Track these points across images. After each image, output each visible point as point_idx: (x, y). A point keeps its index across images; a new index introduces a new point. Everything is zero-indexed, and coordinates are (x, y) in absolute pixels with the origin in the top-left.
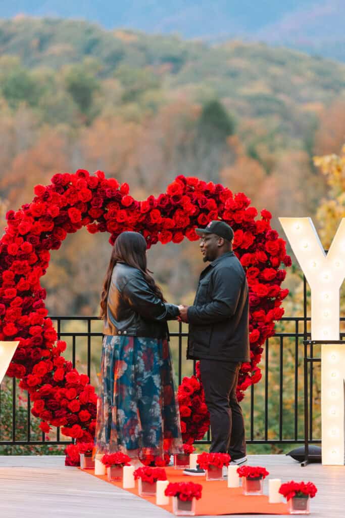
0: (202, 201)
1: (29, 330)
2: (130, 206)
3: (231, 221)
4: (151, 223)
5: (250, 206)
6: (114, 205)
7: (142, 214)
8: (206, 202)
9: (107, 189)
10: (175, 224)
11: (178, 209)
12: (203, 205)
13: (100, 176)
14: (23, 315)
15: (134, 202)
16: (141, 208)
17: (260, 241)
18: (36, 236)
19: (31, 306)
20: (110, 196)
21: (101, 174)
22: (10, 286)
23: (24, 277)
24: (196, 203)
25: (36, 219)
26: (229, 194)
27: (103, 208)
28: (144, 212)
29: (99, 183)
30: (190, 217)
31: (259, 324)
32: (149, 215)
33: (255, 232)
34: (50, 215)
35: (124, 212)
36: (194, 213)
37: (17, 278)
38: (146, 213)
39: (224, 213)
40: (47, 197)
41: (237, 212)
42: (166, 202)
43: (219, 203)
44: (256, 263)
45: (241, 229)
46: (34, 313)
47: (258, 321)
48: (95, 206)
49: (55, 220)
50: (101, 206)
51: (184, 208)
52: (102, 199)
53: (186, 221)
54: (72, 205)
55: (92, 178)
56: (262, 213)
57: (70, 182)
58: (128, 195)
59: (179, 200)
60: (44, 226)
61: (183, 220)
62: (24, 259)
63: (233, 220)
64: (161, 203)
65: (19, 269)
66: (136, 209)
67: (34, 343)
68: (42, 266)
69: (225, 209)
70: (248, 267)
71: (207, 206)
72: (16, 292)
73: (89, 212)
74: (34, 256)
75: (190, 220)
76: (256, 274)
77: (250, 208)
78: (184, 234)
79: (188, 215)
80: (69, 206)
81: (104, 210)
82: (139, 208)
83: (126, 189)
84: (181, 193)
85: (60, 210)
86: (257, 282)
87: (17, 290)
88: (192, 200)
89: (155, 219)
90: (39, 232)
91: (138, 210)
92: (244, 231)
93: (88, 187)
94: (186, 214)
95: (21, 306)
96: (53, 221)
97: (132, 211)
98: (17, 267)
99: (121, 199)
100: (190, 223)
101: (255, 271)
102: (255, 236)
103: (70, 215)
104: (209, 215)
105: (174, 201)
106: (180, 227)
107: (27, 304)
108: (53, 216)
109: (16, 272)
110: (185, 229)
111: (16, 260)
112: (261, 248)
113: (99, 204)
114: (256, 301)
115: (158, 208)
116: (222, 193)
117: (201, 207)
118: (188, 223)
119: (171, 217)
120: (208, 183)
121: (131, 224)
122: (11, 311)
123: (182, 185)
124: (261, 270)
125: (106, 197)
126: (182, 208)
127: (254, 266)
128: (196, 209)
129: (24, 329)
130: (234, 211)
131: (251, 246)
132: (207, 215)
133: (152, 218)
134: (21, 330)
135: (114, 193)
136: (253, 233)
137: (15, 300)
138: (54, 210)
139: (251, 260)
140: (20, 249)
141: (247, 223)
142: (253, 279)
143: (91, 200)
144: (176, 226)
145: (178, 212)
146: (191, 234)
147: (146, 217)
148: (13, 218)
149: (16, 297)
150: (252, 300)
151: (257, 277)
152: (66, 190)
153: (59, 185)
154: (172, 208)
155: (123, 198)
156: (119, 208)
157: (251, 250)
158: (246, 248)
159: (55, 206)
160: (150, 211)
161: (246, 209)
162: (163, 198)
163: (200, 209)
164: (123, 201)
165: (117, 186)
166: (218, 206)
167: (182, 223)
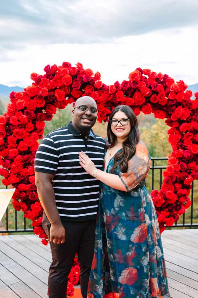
0: (154, 86)
1: (28, 179)
2: (101, 88)
3: (174, 100)
4: (117, 101)
5: (187, 89)
6: (90, 88)
7: (110, 94)
8: (157, 86)
9: (84, 76)
10: (134, 102)
11: (137, 91)
12: (155, 88)
13: (79, 66)
14: (24, 168)
15: (104, 85)
16: (109, 89)
17: (194, 115)
18: (32, 110)
19: (30, 161)
20: (85, 80)
21: (80, 65)
22: (13, 148)
23: (23, 141)
24: (150, 87)
25: (32, 98)
26: (172, 81)
27: (81, 90)
28: (111, 93)
29: (78, 71)
30: (145, 97)
31: (192, 171)
32: (115, 95)
33: (191, 108)
34: (41, 95)
35: (96, 93)
36: (148, 94)
37: (18, 141)
38: (113, 93)
39: (170, 94)
40: (40, 81)
41: (178, 93)
42: (127, 85)
43: (166, 87)
44: (191, 129)
45: (181, 106)
46: (31, 167)
47: (191, 170)
48: (75, 88)
49: (46, 98)
50: (79, 88)
51: (141, 90)
52: (80, 83)
53: (142, 100)
54: (58, 87)
55: (74, 68)
56: (195, 94)
57: (56, 71)
58: (100, 80)
59: (137, 85)
60: (38, 103)
61: (140, 99)
62: (21, 127)
63: (176, 99)
64: (124, 86)
65: (19, 135)
66: (106, 91)
67: (31, 189)
68: (38, 133)
69: (170, 91)
70: (185, 133)
71: (158, 89)
72: (18, 152)
73: (71, 93)
74: (31, 126)
75: (145, 99)
76: (191, 138)
77: (187, 91)
78: (141, 110)
79: (144, 96)
80: (56, 88)
81: (82, 92)
82: (108, 90)
83: (98, 76)
84: (139, 79)
85: (49, 91)
86: (191, 143)
87: (19, 151)
88: (147, 85)
89: (119, 98)
90: (34, 108)
91: (107, 92)
92: (183, 107)
93: (70, 74)
94: (142, 95)
95: (22, 162)
96: (44, 99)
97: (103, 92)
98: (17, 133)
99: (94, 83)
100: (145, 101)
101: (190, 136)
102: (191, 110)
103: (56, 95)
104: (159, 95)
105: (134, 85)
106: (138, 105)
107: (26, 161)
108: (43, 95)
109: (17, 137)
110: (142, 106)
111: (16, 128)
112: (195, 119)
113: (78, 87)
114: (191, 156)
115: (122, 90)
116: (168, 80)
117: (153, 90)
118: (144, 101)
119: (131, 97)
120: (157, 73)
121: (102, 101)
122: (14, 165)
123: (139, 73)
124: (194, 135)
125: (83, 81)
126: (140, 91)
127: (190, 132)
128: (149, 91)
129: (25, 178)
130: (177, 93)
131: (187, 118)
132: (157, 95)
133: (117, 97)
134: (23, 178)
135: (89, 78)
136: (189, 108)
137: (17, 158)
138: (44, 90)
139: (188, 128)
140: (19, 121)
141: (186, 101)
142: (188, 141)
143: (72, 84)
144: (135, 103)
145: (136, 94)
146: (146, 110)
147: (113, 97)
148: (14, 97)
149: (18, 155)
150: (188, 156)
151: (191, 140)
152: (54, 76)
153: (48, 72)
154: (132, 90)
155: (96, 82)
156: (93, 90)
157: (188, 121)
158: (185, 119)
159: (45, 88)
160: (116, 91)
161: (185, 92)
162: (125, 83)
163: (153, 91)
164: (96, 84)
165: (92, 74)
166: (165, 89)
167: (140, 101)
